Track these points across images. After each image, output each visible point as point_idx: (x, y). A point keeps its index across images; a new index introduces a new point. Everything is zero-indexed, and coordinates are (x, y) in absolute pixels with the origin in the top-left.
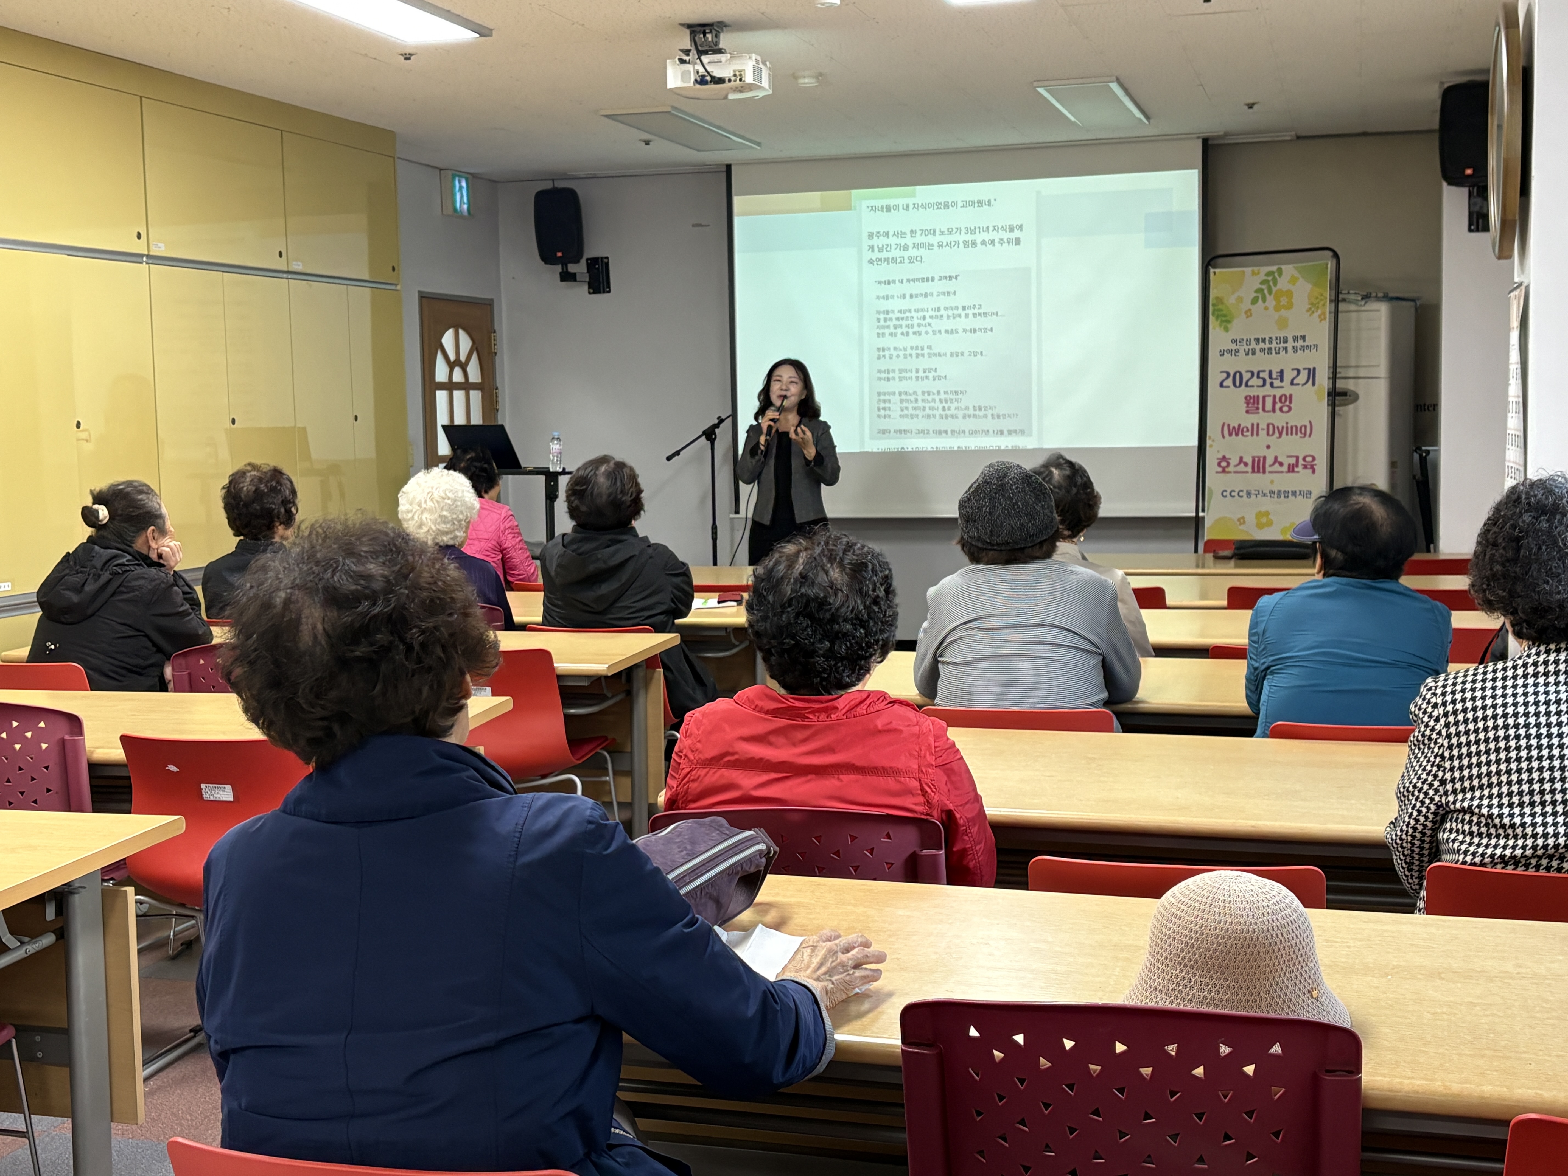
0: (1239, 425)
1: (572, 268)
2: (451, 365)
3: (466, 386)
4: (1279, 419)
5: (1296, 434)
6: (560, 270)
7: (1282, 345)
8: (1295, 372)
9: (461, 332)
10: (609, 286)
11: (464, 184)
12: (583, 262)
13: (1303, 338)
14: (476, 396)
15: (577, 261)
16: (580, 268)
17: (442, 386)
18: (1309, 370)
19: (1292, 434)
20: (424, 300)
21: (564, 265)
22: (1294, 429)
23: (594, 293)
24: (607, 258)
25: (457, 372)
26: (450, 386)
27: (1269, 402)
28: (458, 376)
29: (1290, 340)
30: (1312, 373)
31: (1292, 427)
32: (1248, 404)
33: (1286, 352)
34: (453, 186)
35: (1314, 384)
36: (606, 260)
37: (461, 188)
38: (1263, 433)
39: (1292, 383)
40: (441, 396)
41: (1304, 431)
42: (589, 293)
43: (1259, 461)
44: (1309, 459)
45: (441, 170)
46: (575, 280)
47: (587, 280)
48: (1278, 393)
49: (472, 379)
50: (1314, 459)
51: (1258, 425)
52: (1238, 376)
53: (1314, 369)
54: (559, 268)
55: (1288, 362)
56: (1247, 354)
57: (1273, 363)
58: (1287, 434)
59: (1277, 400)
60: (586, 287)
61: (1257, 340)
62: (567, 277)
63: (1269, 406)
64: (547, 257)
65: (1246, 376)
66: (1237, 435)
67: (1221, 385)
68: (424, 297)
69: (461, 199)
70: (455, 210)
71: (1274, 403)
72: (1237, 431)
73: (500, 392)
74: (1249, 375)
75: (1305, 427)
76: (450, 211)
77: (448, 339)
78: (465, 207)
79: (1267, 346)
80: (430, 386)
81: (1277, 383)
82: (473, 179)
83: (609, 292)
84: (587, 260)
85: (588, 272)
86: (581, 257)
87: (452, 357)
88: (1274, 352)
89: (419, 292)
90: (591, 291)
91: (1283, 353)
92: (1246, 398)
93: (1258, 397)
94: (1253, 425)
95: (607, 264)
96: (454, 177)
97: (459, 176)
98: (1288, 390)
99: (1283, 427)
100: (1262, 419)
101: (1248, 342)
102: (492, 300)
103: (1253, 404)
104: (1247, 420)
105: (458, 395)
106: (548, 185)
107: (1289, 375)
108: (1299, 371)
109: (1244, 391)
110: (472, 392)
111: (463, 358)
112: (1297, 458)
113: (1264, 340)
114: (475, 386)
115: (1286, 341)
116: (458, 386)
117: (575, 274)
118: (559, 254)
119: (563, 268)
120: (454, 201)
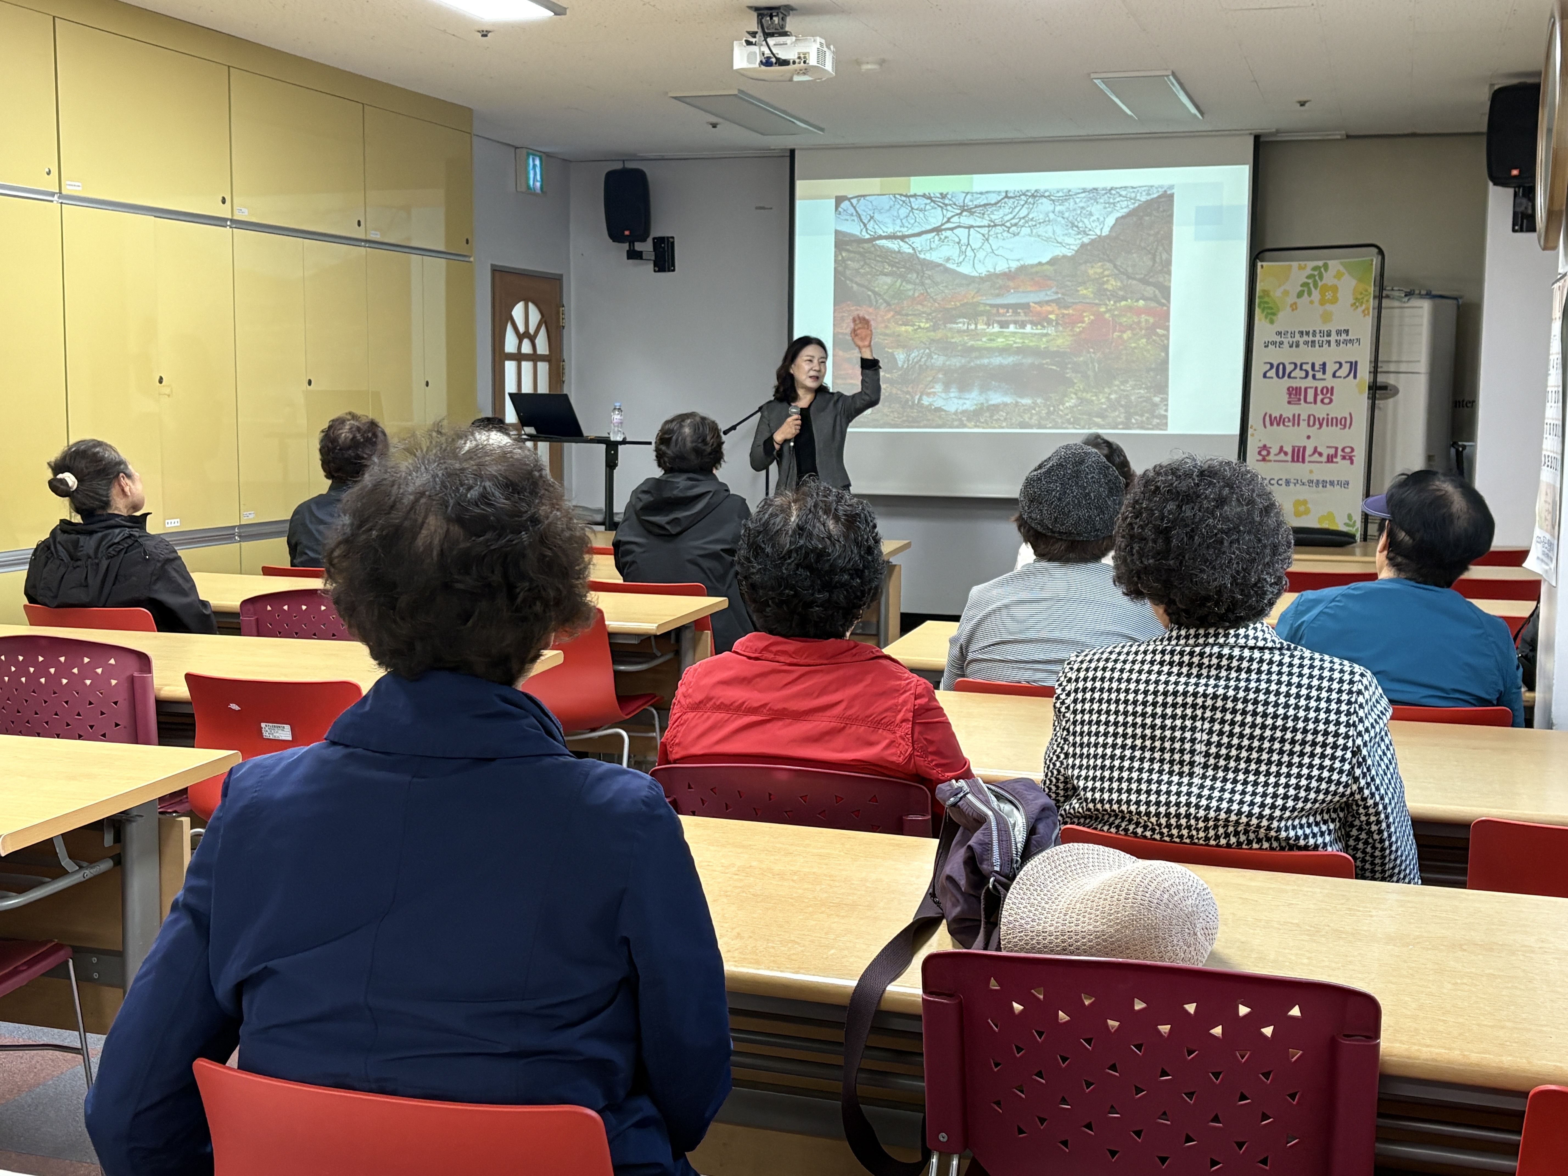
0: (1281, 416)
1: (639, 246)
2: (521, 337)
3: (534, 358)
4: (1320, 411)
5: (1337, 425)
6: (627, 248)
7: (1326, 338)
8: (1338, 365)
9: (530, 305)
10: (673, 265)
11: (538, 162)
12: (650, 241)
13: (1347, 332)
14: (543, 367)
15: (643, 239)
16: (646, 247)
17: (511, 357)
18: (1351, 363)
19: (1332, 425)
20: (497, 274)
21: (632, 243)
22: (1334, 421)
23: (659, 271)
24: (673, 238)
25: (526, 343)
26: (519, 357)
27: (1311, 393)
28: (526, 348)
29: (1333, 333)
30: (1354, 367)
31: (1332, 419)
32: (1290, 394)
33: (1329, 346)
34: (527, 165)
35: (1355, 377)
36: (671, 240)
37: (534, 166)
38: (1303, 424)
39: (1334, 376)
40: (510, 367)
41: (1344, 423)
42: (655, 271)
43: (1299, 450)
44: (1348, 450)
45: (516, 148)
46: (641, 258)
47: (653, 258)
48: (1320, 385)
49: (540, 351)
50: (1353, 450)
51: (1299, 415)
52: (1281, 367)
53: (1356, 362)
54: (626, 246)
55: (1330, 355)
56: (1291, 346)
57: (1315, 356)
58: (1327, 425)
59: (1319, 392)
60: (652, 266)
61: (1301, 333)
62: (634, 255)
63: (1310, 398)
64: (615, 235)
65: (1289, 368)
66: (1278, 425)
67: (1265, 376)
68: (496, 271)
69: (535, 177)
70: (529, 187)
71: (1316, 395)
72: (1279, 421)
73: (566, 364)
74: (1293, 366)
75: (1346, 418)
76: (524, 189)
77: (518, 312)
78: (538, 184)
79: (1311, 338)
80: (499, 357)
81: (1319, 375)
82: (547, 158)
83: (674, 270)
84: (654, 239)
85: (654, 250)
86: (648, 236)
87: (522, 329)
88: (1317, 345)
89: (492, 265)
90: (657, 269)
91: (1326, 346)
92: (1288, 389)
93: (1300, 388)
94: (1294, 416)
95: (673, 243)
96: (528, 155)
97: (533, 155)
98: (1329, 382)
99: (1323, 419)
100: (1303, 410)
101: (1293, 334)
102: (561, 275)
103: (1295, 395)
104: (1289, 411)
105: (527, 366)
106: (618, 166)
107: (1330, 369)
108: (1341, 365)
109: (1286, 382)
110: (539, 364)
111: (532, 331)
112: (1337, 449)
113: (1308, 333)
114: (543, 358)
115: (1329, 335)
116: (527, 357)
117: (641, 252)
118: (627, 233)
119: (630, 246)
120: (527, 179)
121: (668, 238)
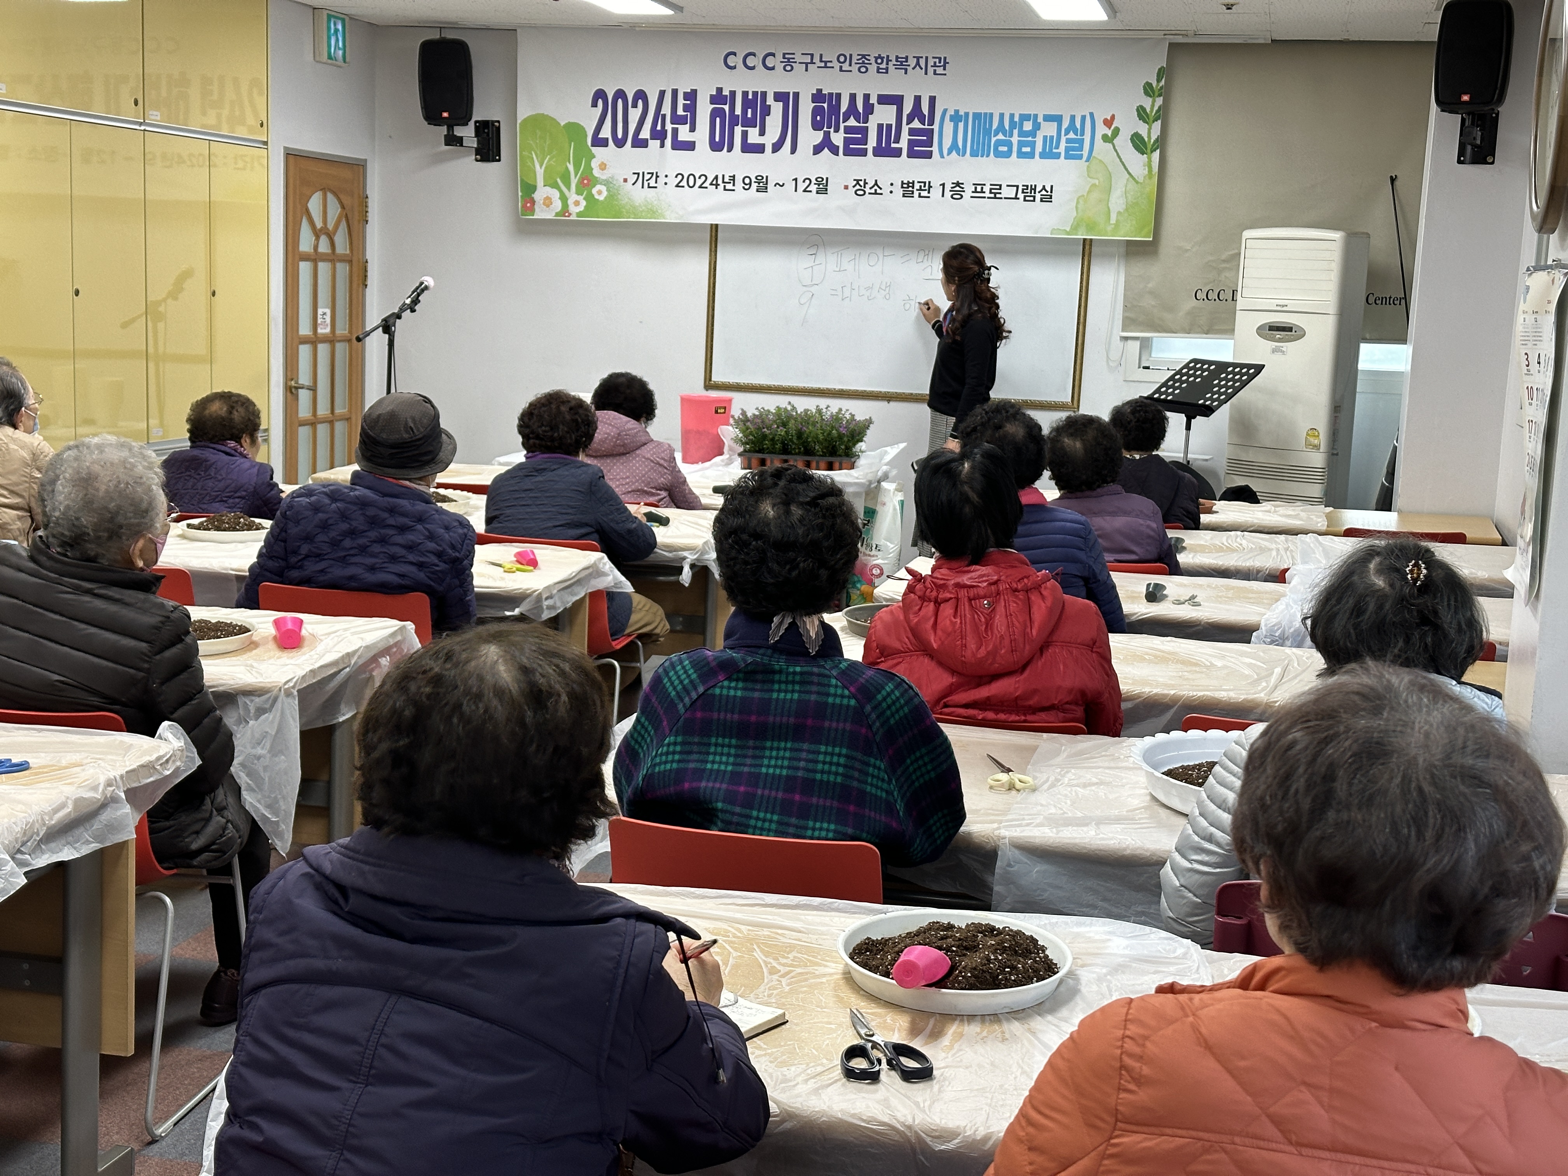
1: (459, 131)
2: (317, 234)
3: (333, 258)
6: (446, 133)
9: (330, 196)
10: (499, 154)
11: (340, 27)
12: (472, 124)
14: (342, 269)
15: (466, 124)
16: (467, 132)
17: (305, 258)
20: (291, 158)
21: (450, 128)
23: (483, 160)
24: (499, 122)
25: (324, 240)
26: (314, 258)
28: (324, 247)
34: (329, 28)
36: (497, 125)
37: (336, 31)
40: (305, 268)
42: (477, 160)
45: (315, 8)
46: (462, 145)
47: (475, 146)
49: (340, 250)
54: (444, 130)
60: (473, 153)
62: (453, 140)
64: (432, 116)
68: (290, 154)
70: (330, 57)
73: (369, 267)
77: (314, 204)
78: (340, 53)
80: (293, 256)
83: (499, 160)
84: (476, 122)
85: (477, 135)
86: (470, 119)
87: (319, 225)
89: (285, 148)
90: (478, 157)
95: (498, 129)
102: (366, 160)
105: (324, 267)
106: (435, 35)
110: (339, 266)
111: (330, 226)
114: (343, 259)
116: (324, 258)
117: (462, 138)
118: (445, 115)
119: (448, 130)
120: (329, 46)
121: (493, 122)
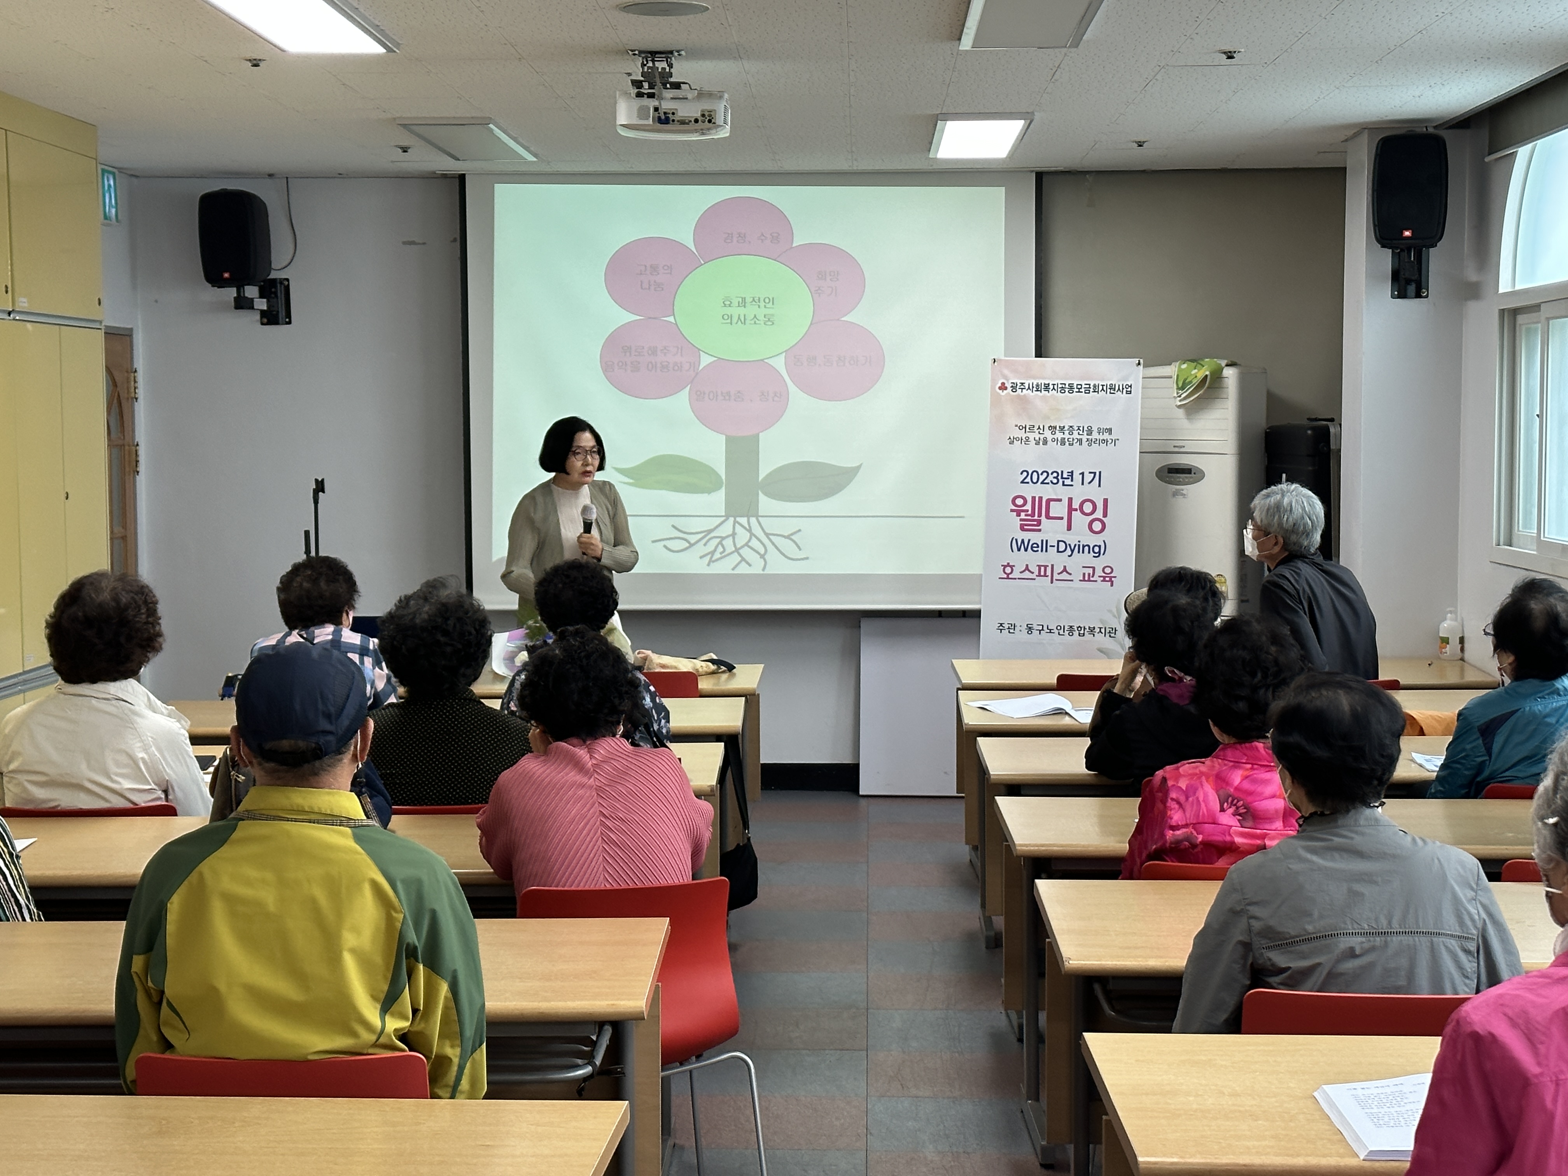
6: (234, 295)
10: (289, 316)
11: (112, 183)
21: (239, 289)
23: (270, 323)
24: (288, 280)
34: (103, 185)
36: (288, 283)
37: (109, 186)
42: (263, 324)
46: (250, 308)
47: (262, 307)
54: (231, 292)
60: (258, 316)
62: (239, 303)
64: (215, 278)
69: (110, 201)
70: (104, 215)
78: (113, 211)
83: (289, 323)
90: (266, 320)
95: (288, 287)
96: (103, 173)
97: (108, 172)
102: (132, 329)
106: (217, 187)
117: (252, 299)
119: (238, 292)
120: (102, 204)
121: (281, 280)
